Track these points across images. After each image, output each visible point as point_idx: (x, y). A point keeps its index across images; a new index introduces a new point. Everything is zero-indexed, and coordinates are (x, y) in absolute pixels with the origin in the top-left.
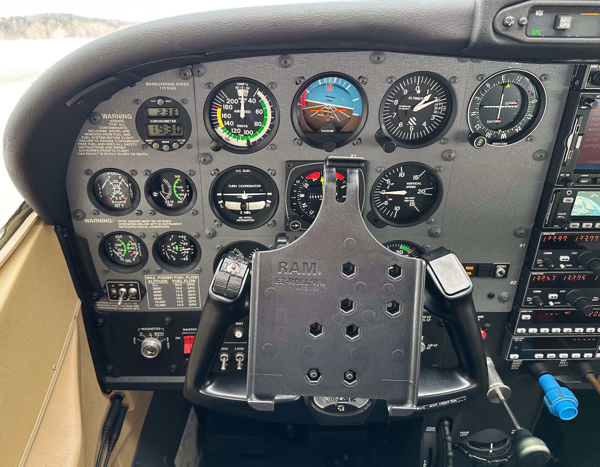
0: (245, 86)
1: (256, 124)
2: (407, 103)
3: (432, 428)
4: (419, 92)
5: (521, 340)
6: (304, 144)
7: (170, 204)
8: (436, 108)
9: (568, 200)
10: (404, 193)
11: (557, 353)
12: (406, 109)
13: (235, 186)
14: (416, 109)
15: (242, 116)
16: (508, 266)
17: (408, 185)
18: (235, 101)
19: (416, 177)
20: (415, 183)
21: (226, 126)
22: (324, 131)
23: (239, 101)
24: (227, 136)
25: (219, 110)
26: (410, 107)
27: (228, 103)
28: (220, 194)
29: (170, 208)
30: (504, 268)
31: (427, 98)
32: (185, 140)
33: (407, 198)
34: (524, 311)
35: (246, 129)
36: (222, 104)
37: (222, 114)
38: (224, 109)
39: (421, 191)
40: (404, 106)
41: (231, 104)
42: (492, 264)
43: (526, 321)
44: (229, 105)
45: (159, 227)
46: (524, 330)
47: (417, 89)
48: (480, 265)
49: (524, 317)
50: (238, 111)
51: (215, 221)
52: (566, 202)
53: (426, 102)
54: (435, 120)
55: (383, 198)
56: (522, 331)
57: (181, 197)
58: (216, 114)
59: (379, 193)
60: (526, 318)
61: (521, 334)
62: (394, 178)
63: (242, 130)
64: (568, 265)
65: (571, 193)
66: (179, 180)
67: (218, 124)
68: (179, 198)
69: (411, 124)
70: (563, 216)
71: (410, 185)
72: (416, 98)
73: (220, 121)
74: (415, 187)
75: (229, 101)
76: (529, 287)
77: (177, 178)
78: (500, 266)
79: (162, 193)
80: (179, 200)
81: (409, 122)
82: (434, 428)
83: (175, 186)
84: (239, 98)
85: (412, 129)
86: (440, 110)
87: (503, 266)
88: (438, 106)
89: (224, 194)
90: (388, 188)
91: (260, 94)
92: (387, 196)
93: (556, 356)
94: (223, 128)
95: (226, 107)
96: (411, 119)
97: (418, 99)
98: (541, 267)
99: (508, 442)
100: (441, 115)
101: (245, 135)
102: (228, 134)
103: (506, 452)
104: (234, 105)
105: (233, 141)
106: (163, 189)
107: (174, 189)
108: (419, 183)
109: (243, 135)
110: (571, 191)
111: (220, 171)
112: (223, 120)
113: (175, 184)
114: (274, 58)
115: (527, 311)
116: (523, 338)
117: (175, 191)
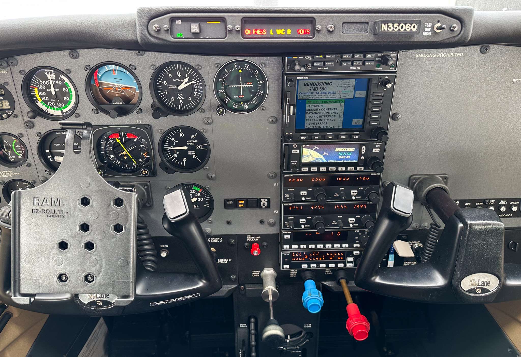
0: (51, 72)
1: (65, 99)
2: (174, 83)
3: (244, 324)
4: (179, 76)
5: (288, 254)
6: (100, 113)
7: (12, 159)
8: (196, 87)
9: (295, 151)
10: (186, 148)
11: (318, 264)
12: (173, 88)
13: (59, 145)
14: (180, 88)
15: (53, 93)
16: (269, 199)
17: (188, 143)
18: (46, 83)
19: (192, 137)
20: (193, 141)
21: (43, 101)
22: (115, 103)
23: (49, 82)
24: (46, 108)
25: (36, 90)
26: (176, 86)
27: (41, 84)
28: (48, 151)
29: (13, 162)
30: (266, 201)
31: (186, 80)
32: (11, 112)
33: (190, 152)
34: (285, 233)
35: (59, 103)
36: (37, 85)
37: (39, 92)
38: (39, 88)
39: (198, 147)
40: (171, 86)
41: (44, 85)
42: (257, 199)
43: (287, 239)
44: (42, 85)
45: (4, 176)
46: (288, 247)
47: (179, 74)
48: (248, 199)
49: (286, 237)
50: (50, 90)
51: (46, 171)
52: (294, 153)
53: (186, 83)
54: (196, 96)
55: (173, 152)
56: (286, 247)
57: (20, 153)
58: (35, 92)
59: (168, 149)
60: (287, 237)
61: (286, 250)
62: (177, 137)
63: (56, 103)
64: (308, 198)
65: (296, 147)
66: (15, 141)
67: (37, 99)
68: (18, 154)
69: (180, 99)
70: (295, 162)
71: (190, 143)
72: (179, 80)
73: (38, 97)
74: (193, 144)
75: (42, 83)
76: (284, 214)
77: (14, 140)
78: (263, 200)
79: (5, 151)
80: (19, 156)
81: (178, 97)
82: (246, 325)
83: (13, 146)
84: (49, 81)
85: (181, 102)
86: (199, 89)
87: (265, 200)
88: (197, 86)
89: (51, 151)
90: (174, 144)
91: (63, 77)
92: (175, 151)
93: (317, 266)
94: (41, 102)
95: (41, 87)
96: (179, 95)
97: (180, 80)
98: (288, 200)
99: (302, 334)
100: (201, 93)
101: (59, 107)
102: (45, 106)
103: (300, 341)
104: (46, 85)
105: (51, 111)
106: (5, 148)
107: (14, 148)
108: (195, 141)
109: (57, 107)
110: (296, 145)
111: (42, 134)
112: (40, 96)
113: (13, 144)
114: (66, 53)
115: (287, 232)
116: (290, 253)
117: (14, 149)
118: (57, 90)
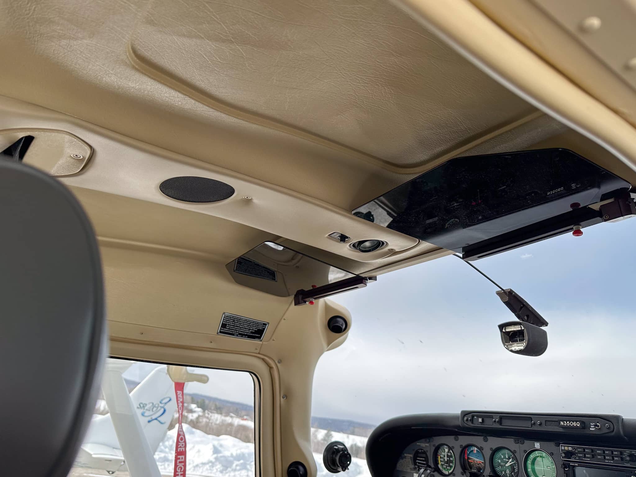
0: (447, 447)
1: (450, 464)
12: (503, 465)
14: (507, 465)
15: (446, 460)
37: (440, 459)
53: (510, 462)
63: (446, 466)
69: (508, 473)
72: (506, 460)
73: (440, 462)
75: (442, 453)
91: (451, 451)
94: (440, 465)
95: (441, 456)
102: (442, 468)
104: (444, 455)
105: (444, 471)
109: (447, 469)
114: (453, 437)
118: (448, 459)
